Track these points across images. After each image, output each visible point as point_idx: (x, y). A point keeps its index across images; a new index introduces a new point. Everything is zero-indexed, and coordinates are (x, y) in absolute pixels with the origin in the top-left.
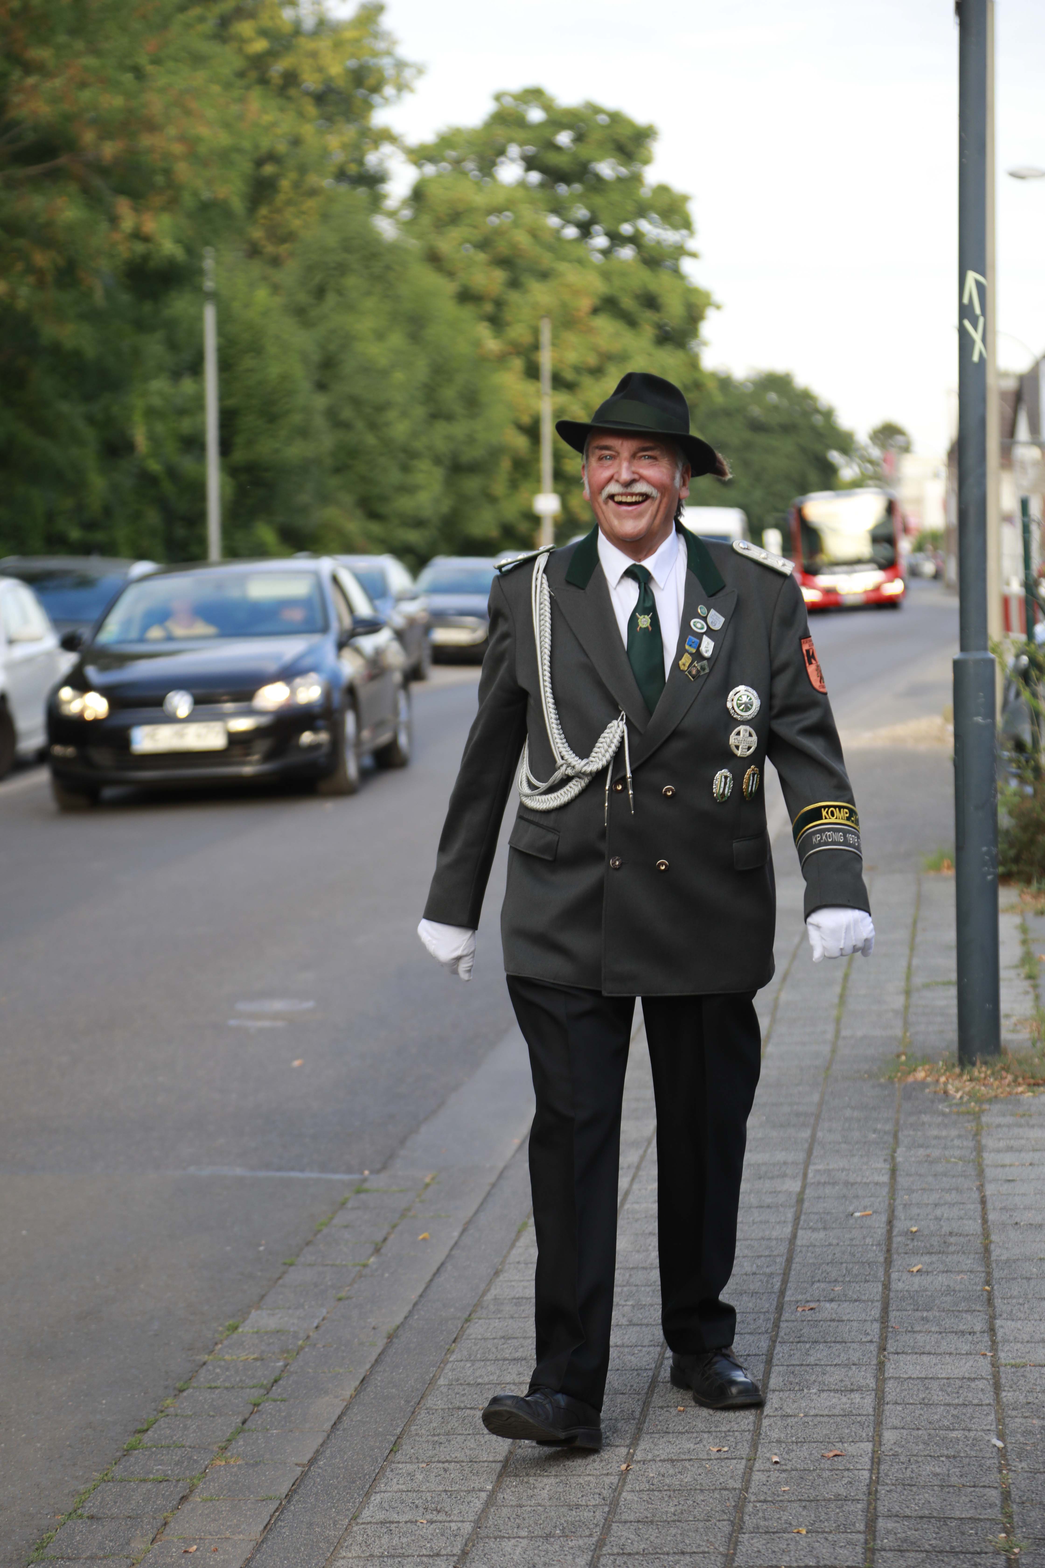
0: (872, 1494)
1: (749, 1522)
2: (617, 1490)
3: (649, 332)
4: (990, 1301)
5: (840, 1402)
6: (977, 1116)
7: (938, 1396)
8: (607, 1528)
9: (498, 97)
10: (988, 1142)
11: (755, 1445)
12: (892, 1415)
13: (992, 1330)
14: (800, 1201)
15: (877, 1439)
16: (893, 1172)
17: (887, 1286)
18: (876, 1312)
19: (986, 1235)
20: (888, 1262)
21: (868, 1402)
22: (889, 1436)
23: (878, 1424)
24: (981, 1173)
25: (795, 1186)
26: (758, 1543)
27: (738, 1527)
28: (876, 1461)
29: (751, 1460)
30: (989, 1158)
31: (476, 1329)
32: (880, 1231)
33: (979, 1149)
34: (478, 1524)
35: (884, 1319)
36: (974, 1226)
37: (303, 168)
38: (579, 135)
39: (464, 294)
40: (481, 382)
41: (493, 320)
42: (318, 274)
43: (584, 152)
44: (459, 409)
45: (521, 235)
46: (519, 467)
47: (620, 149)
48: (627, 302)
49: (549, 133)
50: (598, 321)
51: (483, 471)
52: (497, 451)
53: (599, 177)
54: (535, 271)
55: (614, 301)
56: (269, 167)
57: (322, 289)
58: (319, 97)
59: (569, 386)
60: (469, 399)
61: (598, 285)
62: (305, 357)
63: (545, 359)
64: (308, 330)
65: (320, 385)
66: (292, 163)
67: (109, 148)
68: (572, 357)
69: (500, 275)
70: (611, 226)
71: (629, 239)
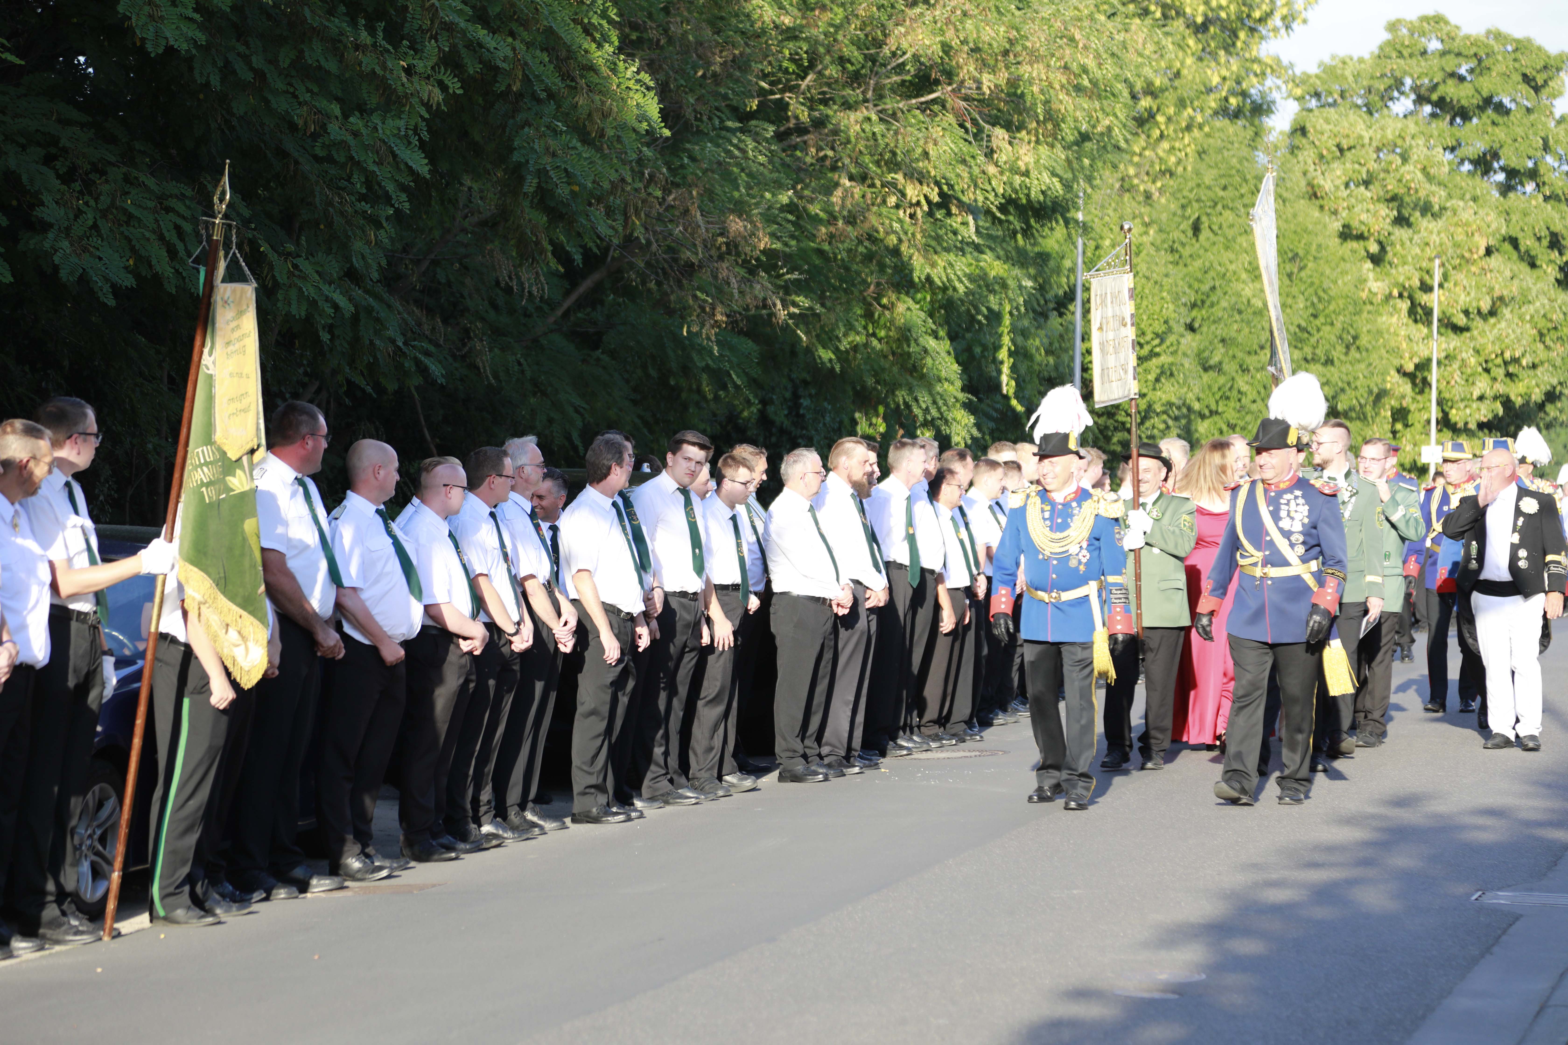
3: (1550, 274)
37: (1182, 103)
38: (1481, 67)
39: (1347, 234)
40: (1363, 326)
41: (1377, 260)
42: (1193, 213)
43: (1486, 85)
44: (1338, 353)
45: (1412, 173)
46: (1400, 415)
47: (1527, 79)
48: (1527, 242)
49: (1450, 64)
50: (1494, 261)
51: (1362, 417)
52: (1380, 396)
53: (1500, 109)
54: (1426, 209)
55: (1514, 242)
56: (1145, 102)
57: (1196, 228)
58: (1203, 28)
59: (1457, 329)
60: (1351, 343)
61: (1498, 225)
62: (1176, 298)
63: (1435, 300)
64: (1180, 271)
65: (1191, 328)
66: (1170, 97)
67: (988, 81)
68: (1463, 300)
69: (1387, 213)
70: (1514, 163)
71: (1533, 174)
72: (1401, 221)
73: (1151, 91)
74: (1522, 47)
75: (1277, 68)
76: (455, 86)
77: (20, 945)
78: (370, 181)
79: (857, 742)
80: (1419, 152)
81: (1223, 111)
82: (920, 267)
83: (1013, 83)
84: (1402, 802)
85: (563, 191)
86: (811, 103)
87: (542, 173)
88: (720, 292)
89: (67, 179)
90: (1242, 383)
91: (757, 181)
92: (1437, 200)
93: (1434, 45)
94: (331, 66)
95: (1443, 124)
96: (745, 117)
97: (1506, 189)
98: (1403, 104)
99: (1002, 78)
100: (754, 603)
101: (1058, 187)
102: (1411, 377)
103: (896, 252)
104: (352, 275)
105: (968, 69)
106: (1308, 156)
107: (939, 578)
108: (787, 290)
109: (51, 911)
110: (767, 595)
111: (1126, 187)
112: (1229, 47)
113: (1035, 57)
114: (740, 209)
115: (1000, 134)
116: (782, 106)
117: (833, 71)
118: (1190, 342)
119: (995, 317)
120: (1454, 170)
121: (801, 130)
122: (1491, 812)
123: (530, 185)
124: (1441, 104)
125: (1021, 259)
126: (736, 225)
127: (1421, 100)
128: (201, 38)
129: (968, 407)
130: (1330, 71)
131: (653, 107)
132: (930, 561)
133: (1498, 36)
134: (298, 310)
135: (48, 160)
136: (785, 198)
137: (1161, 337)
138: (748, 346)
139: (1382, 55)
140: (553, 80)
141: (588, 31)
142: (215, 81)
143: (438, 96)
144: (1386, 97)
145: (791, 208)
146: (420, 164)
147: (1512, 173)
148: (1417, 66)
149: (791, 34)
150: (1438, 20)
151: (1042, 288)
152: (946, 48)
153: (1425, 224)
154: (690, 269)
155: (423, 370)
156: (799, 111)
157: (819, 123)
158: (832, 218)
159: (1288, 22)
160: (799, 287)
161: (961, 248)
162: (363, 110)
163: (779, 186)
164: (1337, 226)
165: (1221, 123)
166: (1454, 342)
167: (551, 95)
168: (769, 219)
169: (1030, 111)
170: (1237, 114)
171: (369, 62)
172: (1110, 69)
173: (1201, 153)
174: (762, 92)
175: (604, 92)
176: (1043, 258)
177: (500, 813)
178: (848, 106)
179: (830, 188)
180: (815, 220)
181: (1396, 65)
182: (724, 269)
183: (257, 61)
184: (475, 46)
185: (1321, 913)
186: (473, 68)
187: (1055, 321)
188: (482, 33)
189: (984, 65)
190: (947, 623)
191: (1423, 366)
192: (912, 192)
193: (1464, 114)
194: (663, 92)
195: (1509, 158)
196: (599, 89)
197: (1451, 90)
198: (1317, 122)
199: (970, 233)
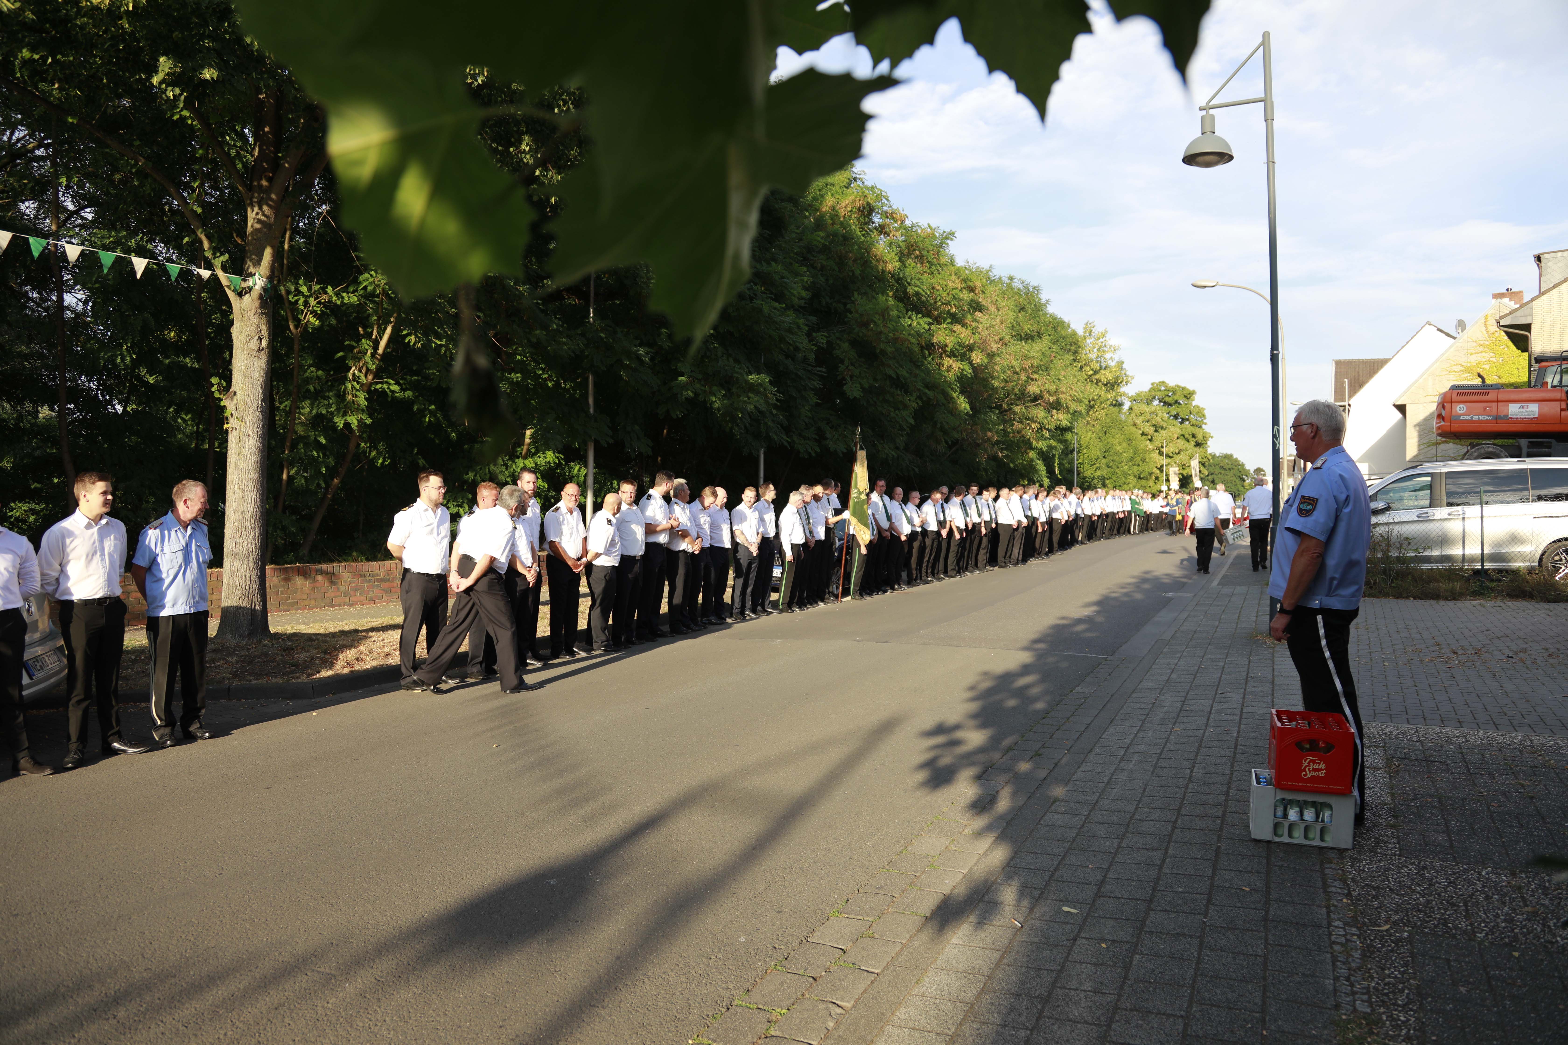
0: (1237, 740)
1: (1203, 745)
2: (1169, 735)
3: (1193, 443)
4: (1273, 694)
5: (1230, 718)
6: (1273, 648)
7: (1257, 717)
8: (1166, 744)
9: (1152, 384)
10: (1276, 655)
11: (1206, 727)
12: (1243, 721)
13: (1273, 702)
14: (1223, 668)
15: (1239, 727)
16: (1249, 662)
17: (1245, 690)
18: (1242, 696)
19: (1273, 677)
20: (1246, 684)
21: (1237, 718)
22: (1242, 726)
23: (1240, 723)
24: (1273, 662)
25: (1222, 664)
26: (1205, 750)
27: (1200, 746)
28: (1239, 732)
29: (1205, 730)
30: (1276, 659)
31: (1134, 695)
32: (1245, 676)
33: (1273, 656)
34: (1132, 741)
35: (1244, 698)
36: (1271, 676)
37: (1101, 403)
38: (1174, 393)
39: (1143, 434)
40: (1147, 456)
41: (1150, 440)
42: (1104, 429)
43: (1176, 398)
44: (1141, 463)
45: (1158, 419)
46: (1157, 478)
47: (1185, 397)
48: (1187, 436)
49: (1166, 393)
50: (1179, 441)
51: (1147, 479)
52: (1151, 474)
53: (1179, 404)
54: (1162, 428)
55: (1183, 435)
56: (1092, 403)
57: (1105, 433)
58: (1106, 385)
59: (1171, 457)
60: (1144, 460)
61: (1179, 431)
62: (1100, 450)
63: (1164, 450)
64: (1101, 444)
65: (1104, 457)
66: (1098, 401)
67: (1051, 399)
68: (1172, 450)
69: (1153, 429)
70: (1183, 416)
71: (1188, 420)
72: (1156, 431)
73: (1093, 400)
74: (1184, 389)
75: (1124, 394)
76: (920, 403)
77: (820, 603)
78: (901, 426)
79: (1020, 559)
80: (1160, 414)
81: (1111, 404)
82: (1034, 443)
83: (1057, 399)
84: (1147, 572)
85: (946, 427)
86: (1008, 405)
87: (941, 423)
88: (986, 450)
89: (831, 428)
90: (1117, 471)
91: (994, 424)
92: (1165, 425)
93: (1163, 388)
94: (891, 399)
95: (1166, 407)
96: (991, 408)
97: (1181, 423)
98: (1156, 403)
99: (1055, 398)
100: (994, 525)
101: (1069, 425)
102: (1159, 469)
103: (1029, 440)
104: (897, 448)
105: (1046, 396)
106: (1133, 415)
107: (1038, 519)
108: (1002, 450)
109: (827, 596)
110: (997, 523)
111: (1088, 423)
112: (1113, 389)
113: (1063, 393)
114: (990, 430)
115: (1055, 411)
116: (1001, 405)
117: (1013, 397)
118: (1104, 461)
119: (1054, 455)
120: (1169, 418)
121: (1006, 411)
122: (1166, 575)
123: (939, 426)
124: (1165, 402)
125: (1060, 441)
126: (989, 434)
127: (1160, 401)
128: (862, 394)
129: (1048, 477)
130: (1138, 394)
131: (968, 407)
132: (1035, 515)
133: (1178, 386)
134: (884, 456)
135: (828, 424)
136: (1001, 427)
137: (1097, 460)
138: (992, 463)
139: (1150, 391)
140: (944, 401)
141: (952, 389)
142: (865, 404)
143: (916, 406)
144: (1151, 401)
145: (1003, 430)
146: (912, 421)
147: (1183, 419)
148: (1159, 393)
149: (1003, 388)
150: (1163, 382)
151: (1066, 448)
152: (1041, 391)
153: (1162, 432)
154: (978, 445)
155: (913, 470)
156: (1005, 406)
157: (1010, 409)
158: (1014, 433)
159: (1127, 383)
160: (1006, 449)
161: (1046, 439)
162: (899, 409)
163: (999, 425)
164: (1140, 432)
165: (1112, 407)
166: (1169, 460)
167: (943, 405)
168: (997, 432)
169: (1062, 406)
170: (1115, 405)
171: (900, 398)
172: (1081, 395)
173: (1106, 415)
174: (996, 403)
175: (956, 403)
176: (1066, 441)
177: (933, 574)
178: (1017, 405)
179: (1013, 425)
180: (1009, 433)
181: (1153, 393)
182: (986, 445)
183: (875, 399)
184: (925, 394)
185: (1125, 599)
186: (925, 399)
187: (1070, 456)
188: (926, 391)
189: (1050, 395)
190: (1040, 530)
191: (1162, 466)
192: (1033, 425)
193: (1171, 405)
194: (970, 403)
195: (1182, 415)
196: (955, 403)
197: (1167, 399)
198: (1135, 407)
199: (1047, 435)
